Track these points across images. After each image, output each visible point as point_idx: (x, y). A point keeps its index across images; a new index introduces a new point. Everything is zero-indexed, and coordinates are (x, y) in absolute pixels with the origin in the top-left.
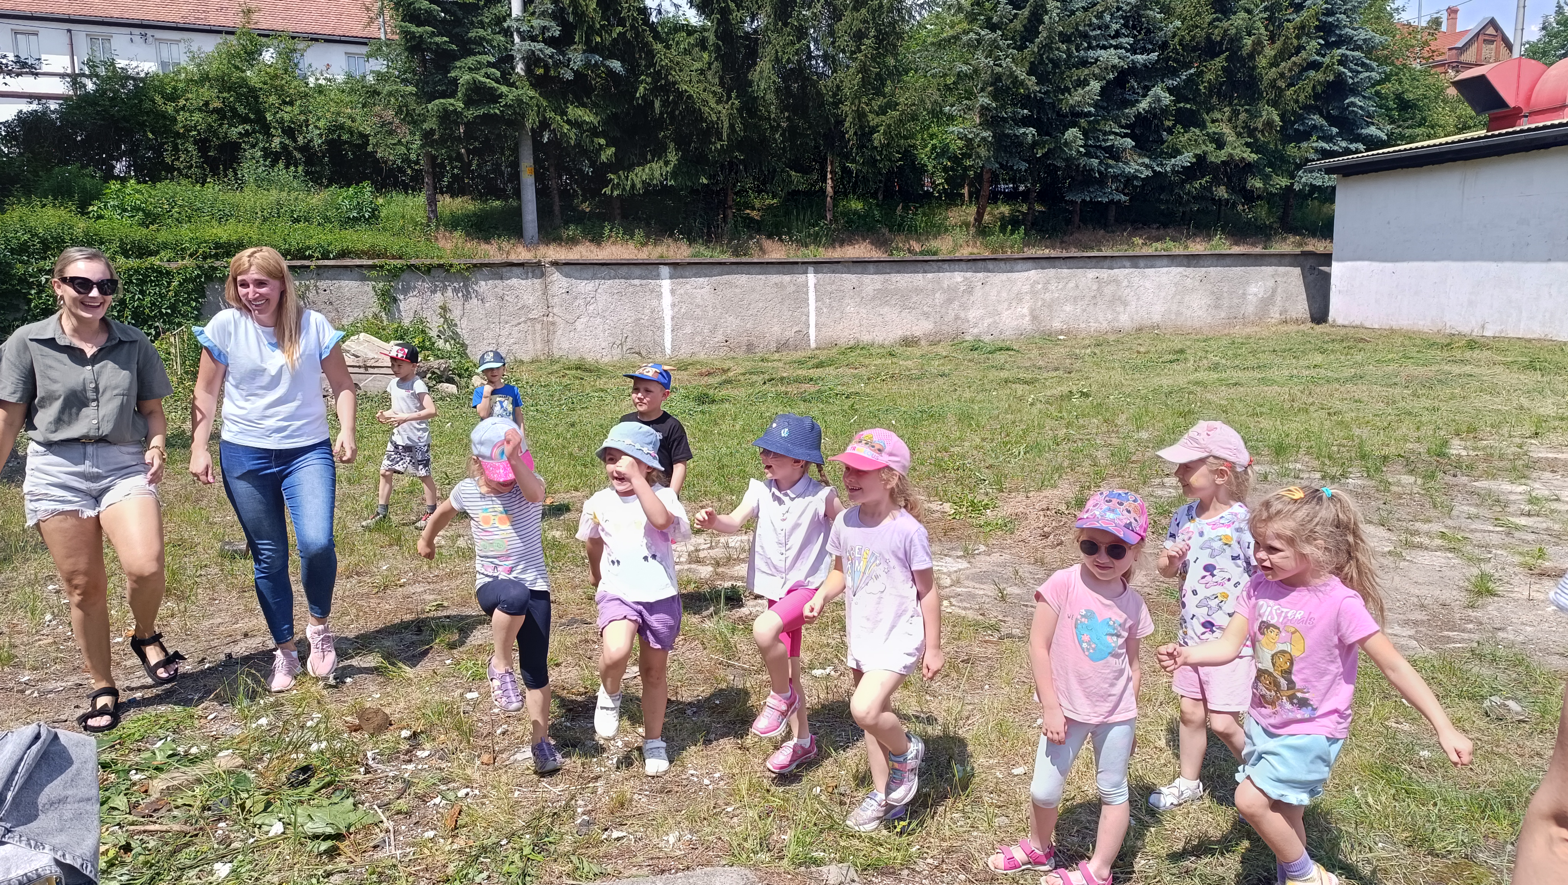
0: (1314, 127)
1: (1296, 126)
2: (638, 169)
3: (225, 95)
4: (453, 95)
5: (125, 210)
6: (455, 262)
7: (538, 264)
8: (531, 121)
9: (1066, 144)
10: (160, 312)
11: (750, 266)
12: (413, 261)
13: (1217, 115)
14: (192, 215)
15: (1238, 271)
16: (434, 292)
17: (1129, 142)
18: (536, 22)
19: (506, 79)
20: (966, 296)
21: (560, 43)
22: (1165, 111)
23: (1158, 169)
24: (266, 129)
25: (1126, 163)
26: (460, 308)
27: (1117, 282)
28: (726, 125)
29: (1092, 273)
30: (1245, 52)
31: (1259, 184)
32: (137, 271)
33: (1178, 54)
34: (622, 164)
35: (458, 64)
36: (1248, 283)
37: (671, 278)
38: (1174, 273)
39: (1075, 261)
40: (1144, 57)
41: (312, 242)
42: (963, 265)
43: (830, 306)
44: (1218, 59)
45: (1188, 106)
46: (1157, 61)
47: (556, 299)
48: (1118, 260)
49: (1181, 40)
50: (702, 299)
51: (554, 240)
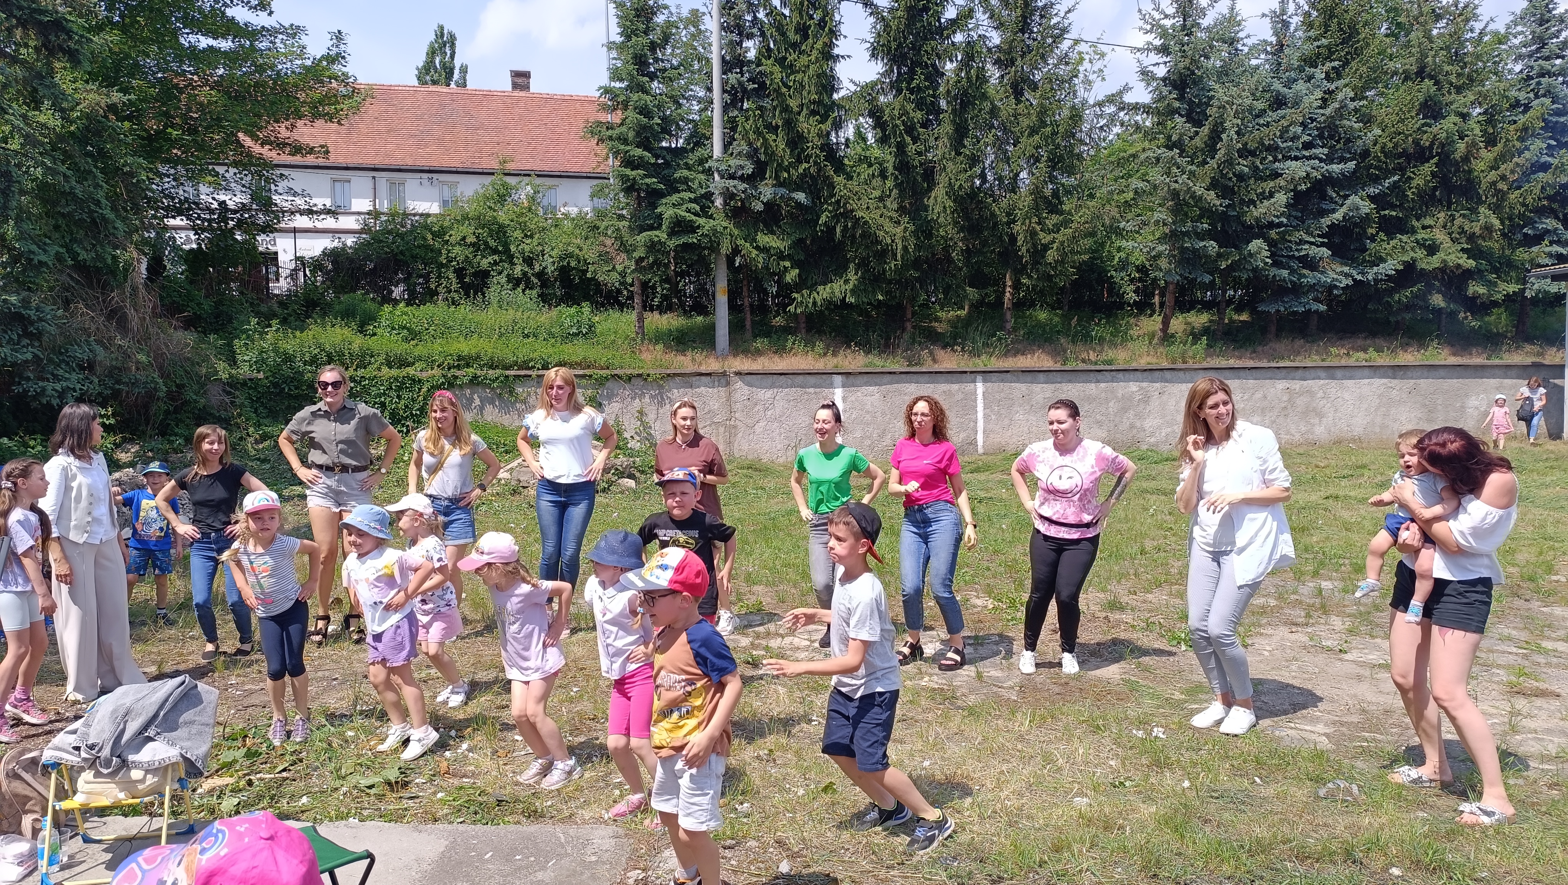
0: (1547, 232)
1: (1525, 230)
2: (820, 288)
3: (480, 231)
4: (659, 227)
5: (393, 329)
6: (652, 372)
7: (724, 374)
8: (725, 248)
9: (1251, 255)
10: (411, 414)
11: (919, 376)
12: (616, 372)
13: (1428, 221)
14: (445, 331)
15: (1455, 383)
16: (633, 398)
17: (1325, 252)
18: (733, 162)
19: (704, 212)
20: (1142, 406)
21: (752, 179)
22: (1366, 219)
23: (1359, 277)
24: (511, 258)
25: (1322, 273)
26: (655, 412)
27: (1310, 393)
28: (900, 247)
29: (1281, 385)
30: (1457, 156)
31: (1481, 290)
32: (396, 379)
33: (1380, 161)
34: (804, 283)
35: (664, 201)
36: (1466, 395)
37: (843, 386)
38: (1378, 384)
39: (1262, 371)
40: (1340, 166)
41: (535, 355)
42: (1138, 374)
43: (999, 414)
44: (1427, 165)
45: (1394, 213)
46: (1355, 172)
47: (738, 405)
48: (1312, 371)
49: (1383, 148)
50: (872, 405)
51: (743, 352)
